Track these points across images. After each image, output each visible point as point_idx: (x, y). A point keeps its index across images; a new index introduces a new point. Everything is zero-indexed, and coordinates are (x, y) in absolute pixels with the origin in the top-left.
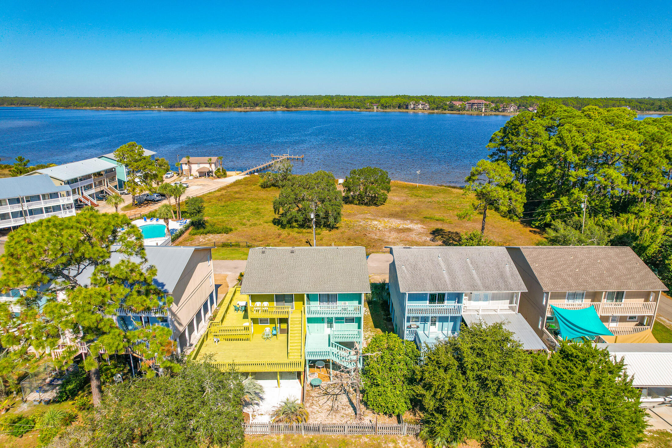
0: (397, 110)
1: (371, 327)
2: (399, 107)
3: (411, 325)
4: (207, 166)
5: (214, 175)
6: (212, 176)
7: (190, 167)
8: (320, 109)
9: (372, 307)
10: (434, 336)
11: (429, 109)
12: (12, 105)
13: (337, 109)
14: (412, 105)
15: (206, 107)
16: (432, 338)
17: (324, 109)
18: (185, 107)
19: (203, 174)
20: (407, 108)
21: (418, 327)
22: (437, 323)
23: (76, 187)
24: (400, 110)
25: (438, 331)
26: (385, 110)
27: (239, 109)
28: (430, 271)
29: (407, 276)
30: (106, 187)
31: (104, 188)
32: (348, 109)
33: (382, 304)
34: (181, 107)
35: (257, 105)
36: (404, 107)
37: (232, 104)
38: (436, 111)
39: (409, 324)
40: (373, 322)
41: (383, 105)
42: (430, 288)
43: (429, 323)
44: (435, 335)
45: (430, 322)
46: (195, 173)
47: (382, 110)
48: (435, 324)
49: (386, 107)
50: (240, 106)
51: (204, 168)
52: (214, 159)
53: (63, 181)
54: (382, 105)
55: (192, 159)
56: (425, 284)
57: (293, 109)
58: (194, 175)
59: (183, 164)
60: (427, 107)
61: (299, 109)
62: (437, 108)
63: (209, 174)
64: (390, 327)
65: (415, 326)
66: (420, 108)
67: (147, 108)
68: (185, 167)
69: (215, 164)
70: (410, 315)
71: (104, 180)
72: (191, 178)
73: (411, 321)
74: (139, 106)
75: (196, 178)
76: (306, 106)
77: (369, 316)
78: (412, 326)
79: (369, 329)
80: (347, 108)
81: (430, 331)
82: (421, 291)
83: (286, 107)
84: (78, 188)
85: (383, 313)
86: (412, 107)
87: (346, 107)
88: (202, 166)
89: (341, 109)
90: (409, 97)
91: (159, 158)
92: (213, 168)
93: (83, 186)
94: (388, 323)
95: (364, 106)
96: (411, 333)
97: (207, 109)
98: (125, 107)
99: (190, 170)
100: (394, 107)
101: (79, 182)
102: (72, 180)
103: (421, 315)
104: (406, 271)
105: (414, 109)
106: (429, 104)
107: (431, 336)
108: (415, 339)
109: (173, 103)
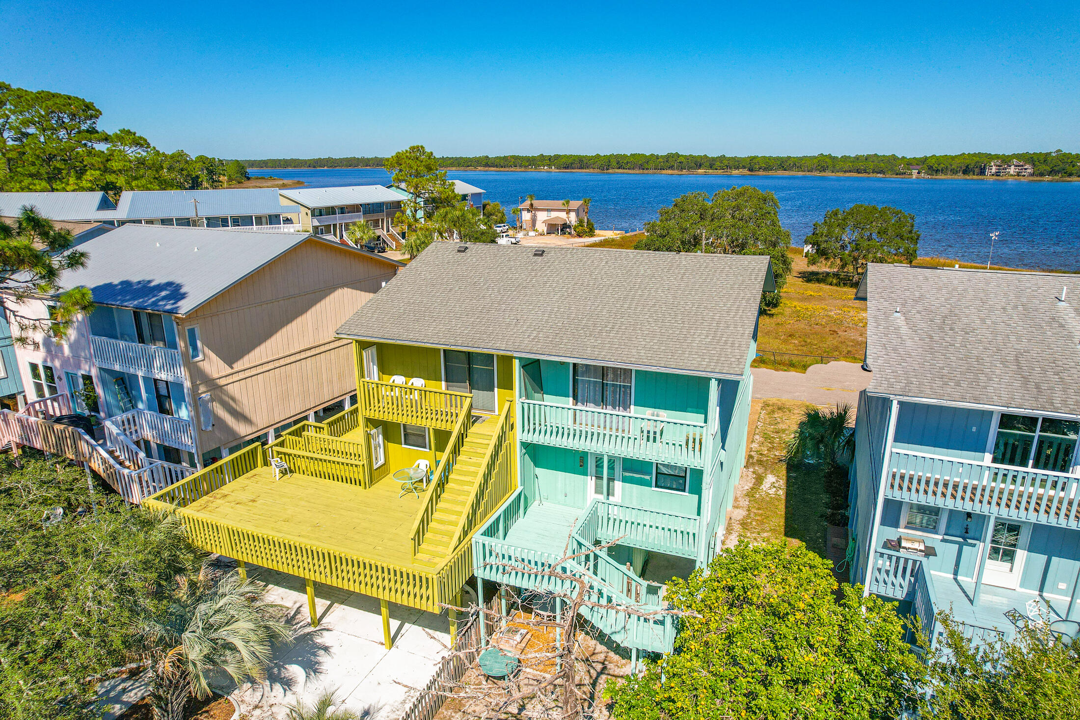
0: (960, 176)
1: (773, 531)
2: (965, 172)
3: (899, 540)
4: (563, 215)
5: (573, 232)
6: (569, 233)
7: (535, 216)
8: (808, 174)
9: (795, 478)
10: (1003, 603)
11: (1032, 175)
12: (367, 166)
13: (841, 174)
14: (994, 168)
15: (619, 168)
16: (991, 610)
17: (817, 174)
18: (588, 167)
19: (553, 228)
20: (982, 172)
21: (930, 552)
22: (1021, 555)
23: (332, 223)
24: (967, 177)
25: (1022, 585)
26: (934, 177)
27: (670, 172)
28: (1013, 338)
29: (909, 343)
30: (385, 232)
31: (382, 232)
32: (860, 175)
33: (829, 475)
34: (582, 168)
35: (700, 166)
36: (977, 170)
37: (660, 162)
38: (1047, 178)
39: (892, 533)
40: (786, 519)
41: (932, 167)
42: (1004, 394)
43: (983, 547)
44: (1005, 601)
45: (989, 545)
46: (541, 227)
47: (927, 176)
48: (1009, 556)
49: (937, 171)
50: (671, 168)
51: (557, 218)
52: (575, 204)
53: (309, 209)
54: (930, 168)
55: (537, 203)
56: (982, 377)
57: (761, 173)
58: (540, 231)
59: (523, 209)
60: (1029, 171)
61: (770, 173)
62: (1050, 173)
63: (564, 228)
64: (835, 540)
65: (916, 545)
66: (1012, 172)
67: (532, 168)
68: (526, 216)
69: (577, 212)
70: (897, 495)
71: (383, 220)
72: (532, 233)
73: (903, 521)
74: (521, 166)
75: (541, 235)
76: (785, 170)
77: (779, 500)
78: (904, 544)
79: (765, 535)
80: (859, 173)
81: (984, 580)
82: (963, 399)
83: (749, 170)
84: (335, 226)
85: (825, 498)
86: (994, 170)
87: (858, 171)
88: (554, 214)
89: (848, 174)
90: (990, 157)
91: (490, 202)
92: (573, 218)
93: (343, 222)
94: (831, 529)
95: (892, 170)
96: (900, 568)
97: (620, 171)
98: (502, 167)
99: (534, 221)
100: (953, 172)
101: (337, 215)
102: (327, 208)
103: (950, 504)
104: (904, 330)
105: (997, 174)
106: (1034, 165)
107: (984, 598)
108: (912, 594)
109: (570, 161)
